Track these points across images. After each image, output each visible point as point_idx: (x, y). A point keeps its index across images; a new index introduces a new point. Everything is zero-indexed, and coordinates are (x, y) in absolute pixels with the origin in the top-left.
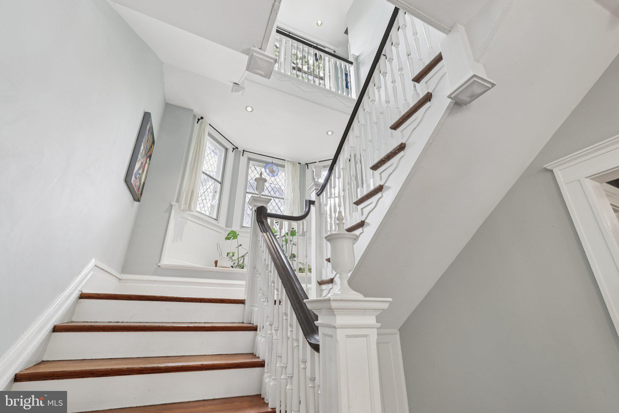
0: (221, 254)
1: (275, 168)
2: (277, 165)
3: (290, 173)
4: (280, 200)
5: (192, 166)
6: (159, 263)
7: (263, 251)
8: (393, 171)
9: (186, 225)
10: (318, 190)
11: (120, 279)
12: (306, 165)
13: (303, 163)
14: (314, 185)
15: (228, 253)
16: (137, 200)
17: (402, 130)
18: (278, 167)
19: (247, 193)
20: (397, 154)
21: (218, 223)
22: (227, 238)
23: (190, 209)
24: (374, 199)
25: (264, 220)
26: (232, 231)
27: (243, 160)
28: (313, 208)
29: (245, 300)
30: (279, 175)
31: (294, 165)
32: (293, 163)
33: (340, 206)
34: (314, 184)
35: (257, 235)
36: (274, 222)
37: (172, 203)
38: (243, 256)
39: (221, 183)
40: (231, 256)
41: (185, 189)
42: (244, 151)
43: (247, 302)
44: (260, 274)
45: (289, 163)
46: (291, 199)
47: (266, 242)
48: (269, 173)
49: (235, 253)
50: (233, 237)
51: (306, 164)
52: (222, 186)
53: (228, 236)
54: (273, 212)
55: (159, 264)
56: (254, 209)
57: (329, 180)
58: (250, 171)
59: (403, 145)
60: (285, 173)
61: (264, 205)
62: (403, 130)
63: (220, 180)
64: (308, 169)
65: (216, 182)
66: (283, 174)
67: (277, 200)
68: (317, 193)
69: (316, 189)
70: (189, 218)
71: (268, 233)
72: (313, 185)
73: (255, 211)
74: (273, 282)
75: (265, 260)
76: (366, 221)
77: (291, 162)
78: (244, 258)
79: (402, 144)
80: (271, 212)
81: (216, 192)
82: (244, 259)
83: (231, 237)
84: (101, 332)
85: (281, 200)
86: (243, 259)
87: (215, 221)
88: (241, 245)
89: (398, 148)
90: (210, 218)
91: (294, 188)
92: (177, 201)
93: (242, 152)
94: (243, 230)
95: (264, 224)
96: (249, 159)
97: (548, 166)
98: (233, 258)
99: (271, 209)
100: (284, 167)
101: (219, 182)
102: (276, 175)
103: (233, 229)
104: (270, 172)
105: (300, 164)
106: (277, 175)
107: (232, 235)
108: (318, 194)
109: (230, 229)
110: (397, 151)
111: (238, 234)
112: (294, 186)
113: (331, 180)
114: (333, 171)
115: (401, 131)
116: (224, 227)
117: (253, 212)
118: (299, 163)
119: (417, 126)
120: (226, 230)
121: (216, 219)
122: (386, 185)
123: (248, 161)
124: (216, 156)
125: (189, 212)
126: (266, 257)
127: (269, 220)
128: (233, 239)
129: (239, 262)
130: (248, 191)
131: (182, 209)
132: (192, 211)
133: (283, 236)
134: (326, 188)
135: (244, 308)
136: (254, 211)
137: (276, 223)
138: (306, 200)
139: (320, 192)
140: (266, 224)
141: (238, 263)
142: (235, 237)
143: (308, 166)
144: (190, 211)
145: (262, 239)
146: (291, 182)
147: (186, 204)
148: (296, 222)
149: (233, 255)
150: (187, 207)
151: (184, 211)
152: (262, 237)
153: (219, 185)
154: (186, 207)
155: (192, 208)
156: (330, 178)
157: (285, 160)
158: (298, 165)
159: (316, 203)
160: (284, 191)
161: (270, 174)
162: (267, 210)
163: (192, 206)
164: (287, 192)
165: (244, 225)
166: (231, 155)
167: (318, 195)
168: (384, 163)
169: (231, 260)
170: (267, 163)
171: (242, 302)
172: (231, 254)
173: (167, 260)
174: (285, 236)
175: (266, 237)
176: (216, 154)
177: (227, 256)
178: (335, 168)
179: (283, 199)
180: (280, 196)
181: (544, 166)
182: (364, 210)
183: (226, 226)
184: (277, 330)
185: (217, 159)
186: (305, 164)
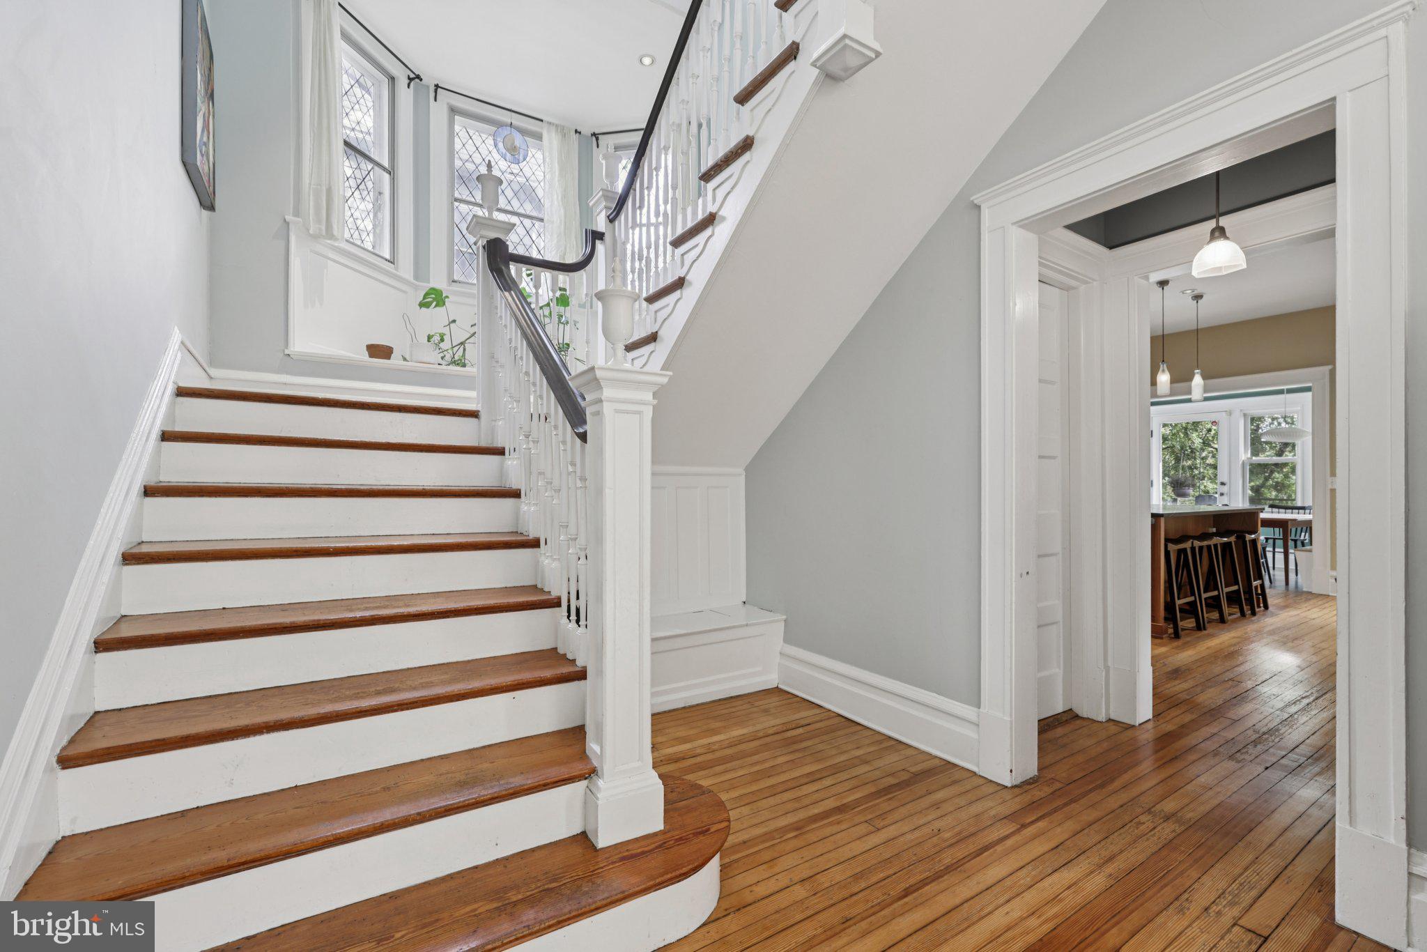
0: (414, 337)
1: (518, 140)
2: (523, 132)
3: (555, 154)
4: (534, 222)
5: (316, 125)
6: (287, 348)
7: (505, 326)
8: (732, 188)
9: (325, 271)
10: (611, 209)
11: (211, 378)
12: (594, 138)
13: (587, 131)
14: (603, 199)
15: (429, 335)
16: (208, 207)
17: (752, 107)
18: (527, 139)
19: (456, 200)
20: (739, 157)
21: (396, 269)
22: (423, 305)
23: (329, 234)
24: (700, 238)
25: (503, 268)
26: (433, 289)
27: (438, 111)
28: (600, 246)
29: (479, 411)
30: (528, 159)
31: (564, 135)
32: (561, 130)
33: (649, 248)
34: (603, 195)
35: (492, 296)
36: (524, 275)
37: (286, 217)
38: (462, 343)
39: (391, 172)
40: (436, 341)
41: (310, 184)
42: (437, 86)
43: (483, 415)
44: (502, 366)
45: (553, 129)
46: (561, 221)
47: (511, 307)
48: (506, 154)
49: (445, 335)
50: (434, 304)
51: (594, 135)
52: (393, 179)
53: (424, 298)
54: (521, 251)
55: (287, 352)
56: (480, 243)
57: (632, 191)
58: (458, 145)
59: (749, 141)
60: (543, 154)
61: (502, 237)
62: (754, 108)
63: (386, 164)
64: (598, 147)
65: (376, 168)
66: (539, 155)
67: (527, 222)
68: (608, 217)
69: (606, 207)
70: (331, 255)
71: (512, 292)
72: (601, 197)
73: (484, 247)
74: (527, 373)
75: (510, 340)
76: (687, 278)
77: (557, 126)
78: (464, 346)
79: (747, 138)
80: (515, 252)
81: (380, 193)
82: (464, 350)
83: (431, 303)
84: (243, 444)
85: (537, 224)
86: (462, 349)
87: (390, 264)
88: (454, 321)
89: (741, 144)
90: (376, 257)
91: (564, 197)
92: (297, 213)
93: (432, 88)
94: (455, 287)
95: (503, 276)
96: (453, 111)
97: (976, 199)
98: (441, 345)
99: (516, 243)
100: (542, 138)
101: (384, 169)
102: (521, 158)
103: (432, 284)
104: (507, 150)
105: (580, 133)
106: (524, 159)
107: (434, 298)
108: (610, 217)
109: (426, 286)
110: (740, 151)
111: (447, 297)
112: (565, 191)
113: (635, 190)
114: (639, 172)
115: (750, 109)
116: (411, 279)
117: (478, 248)
118: (576, 131)
119: (773, 106)
120: (416, 288)
121: (392, 260)
122: (720, 213)
123: (450, 117)
124: (366, 96)
125: (329, 242)
126: (512, 334)
127: (513, 268)
128: (435, 307)
129: (454, 355)
130: (457, 195)
131: (311, 232)
132: (336, 239)
133: (545, 305)
134: (625, 207)
135: (479, 425)
136: (481, 248)
137: (528, 275)
138: (586, 230)
139: (614, 213)
140: (508, 275)
141: (454, 357)
142: (441, 303)
143: (597, 139)
144: (330, 239)
145: (501, 303)
146: (559, 181)
147: (319, 221)
148: (568, 275)
149: (442, 340)
150: (323, 228)
151: (316, 237)
152: (502, 299)
153: (387, 176)
154: (320, 229)
155: (335, 233)
156: (633, 187)
157: (542, 121)
158: (575, 137)
159: (607, 237)
160: (542, 201)
161: (508, 155)
162: (507, 247)
163: (335, 226)
164: (549, 204)
165: (456, 278)
166: (405, 95)
167: (611, 220)
168: (721, 171)
169: (438, 351)
170: (499, 124)
171: (474, 414)
172: (437, 338)
173: (300, 345)
174: (548, 305)
175: (510, 299)
176: (368, 92)
177: (429, 341)
178: (644, 165)
179: (542, 220)
180: (534, 214)
181: (972, 199)
182: (685, 256)
183: (416, 277)
184: (537, 442)
185: (370, 104)
186: (592, 135)
